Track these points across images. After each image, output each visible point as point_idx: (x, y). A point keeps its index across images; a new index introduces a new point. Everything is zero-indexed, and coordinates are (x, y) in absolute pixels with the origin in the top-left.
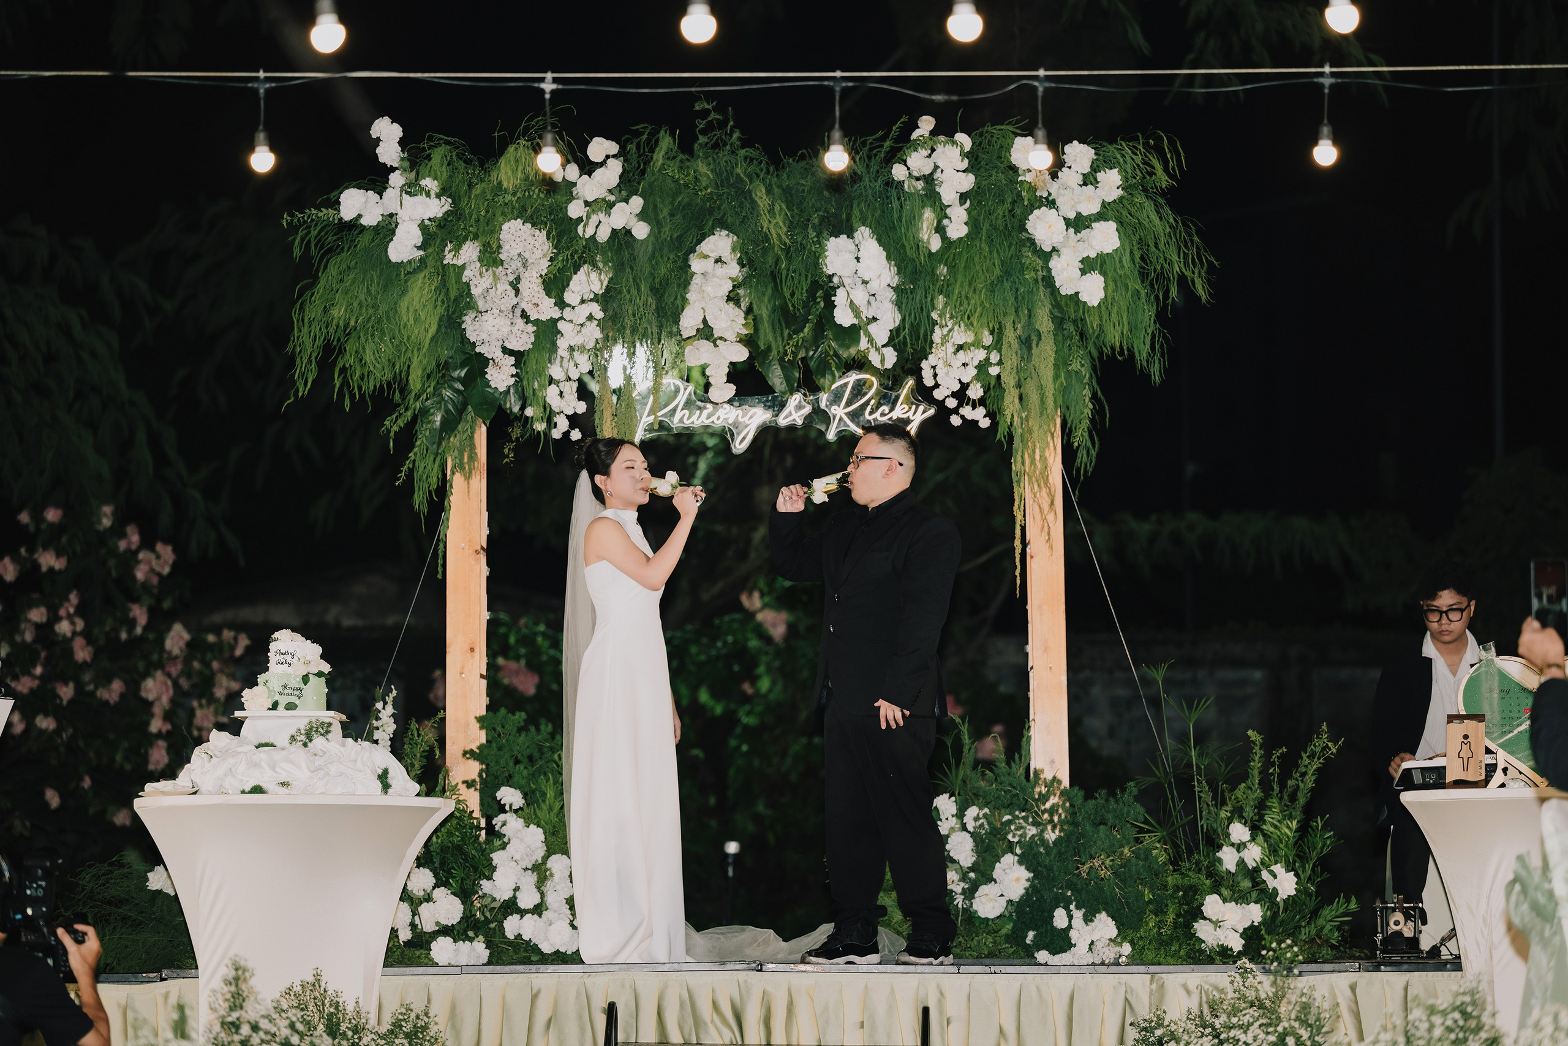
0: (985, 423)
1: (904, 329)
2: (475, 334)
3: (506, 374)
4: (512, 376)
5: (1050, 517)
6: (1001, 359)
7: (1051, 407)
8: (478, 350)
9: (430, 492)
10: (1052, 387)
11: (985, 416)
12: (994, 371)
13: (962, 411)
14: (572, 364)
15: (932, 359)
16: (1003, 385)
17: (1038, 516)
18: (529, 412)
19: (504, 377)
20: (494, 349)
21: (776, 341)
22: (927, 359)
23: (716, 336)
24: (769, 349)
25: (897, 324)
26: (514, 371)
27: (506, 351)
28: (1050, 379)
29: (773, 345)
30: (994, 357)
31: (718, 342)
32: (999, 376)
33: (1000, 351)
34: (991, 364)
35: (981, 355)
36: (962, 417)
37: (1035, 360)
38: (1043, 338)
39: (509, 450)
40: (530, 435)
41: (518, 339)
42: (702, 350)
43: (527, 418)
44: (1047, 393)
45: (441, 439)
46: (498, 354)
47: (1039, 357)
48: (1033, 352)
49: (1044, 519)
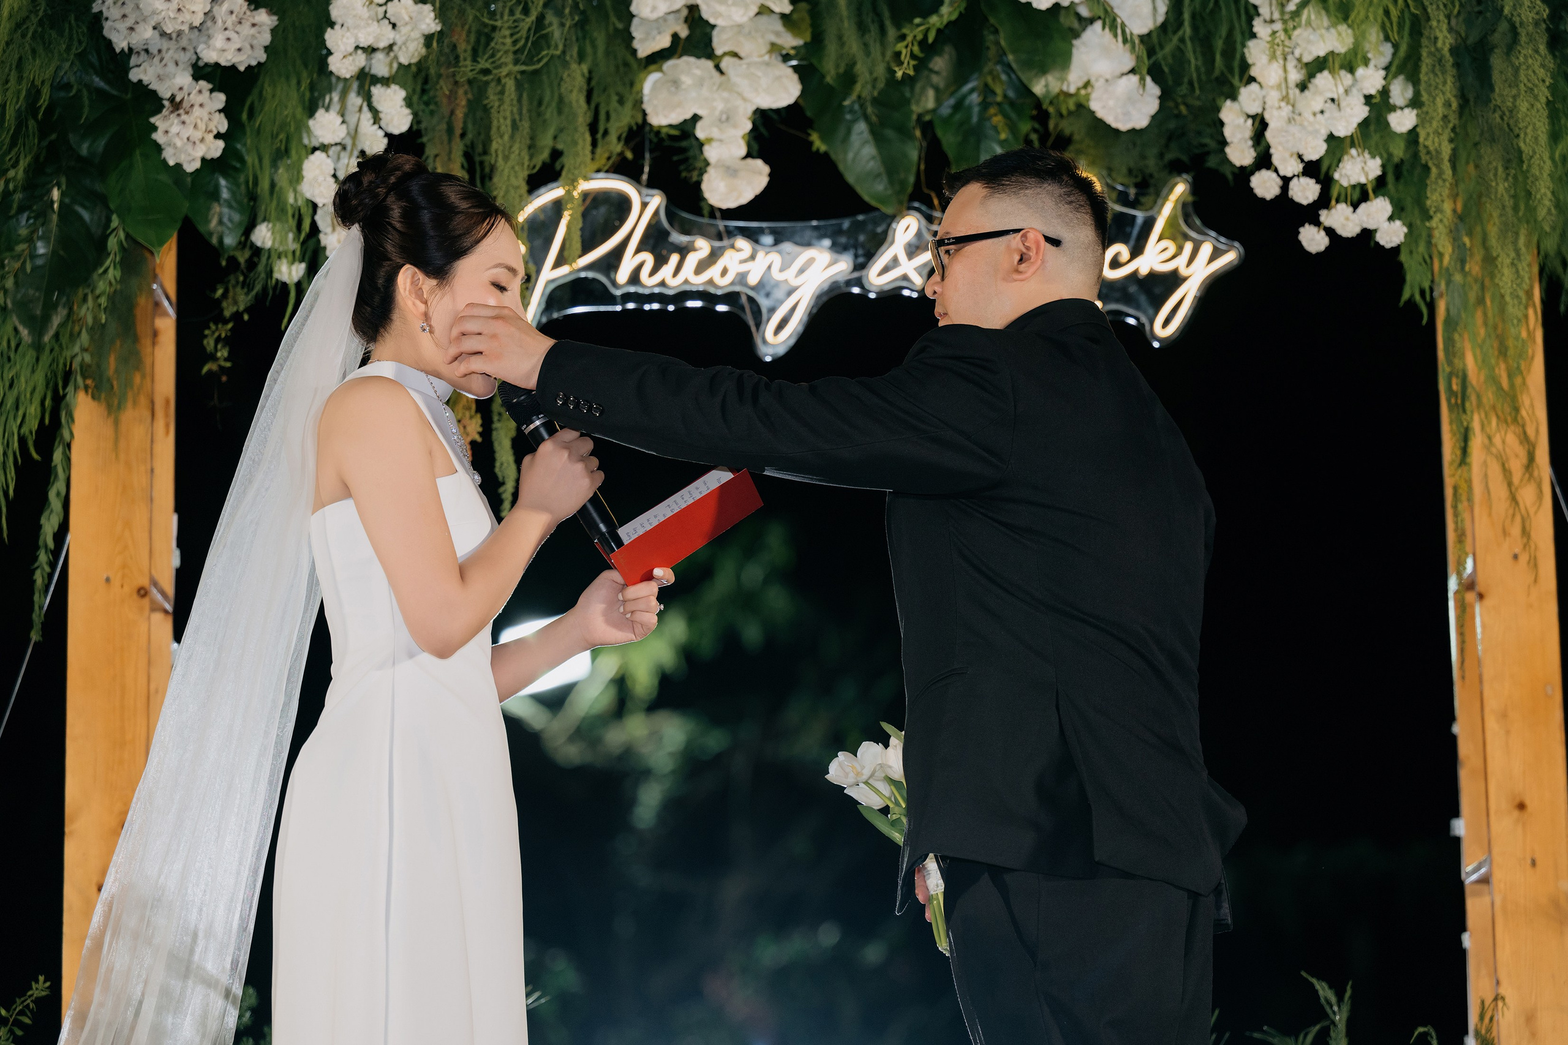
0: (1391, 234)
1: (1180, 24)
2: (122, 26)
3: (202, 126)
4: (218, 136)
5: (1527, 495)
6: (1417, 94)
7: (1547, 203)
8: (134, 76)
9: (22, 441)
10: (1546, 156)
11: (1391, 219)
12: (1402, 121)
13: (1327, 217)
14: (367, 115)
15: (1249, 98)
16: (1424, 158)
17: (1500, 492)
18: (263, 235)
19: (197, 135)
20: (171, 67)
21: (868, 54)
22: (1234, 97)
23: (719, 52)
24: (848, 79)
25: (1161, 19)
26: (223, 125)
27: (202, 71)
28: (1543, 138)
29: (860, 68)
30: (1400, 92)
31: (725, 64)
32: (1413, 133)
33: (1413, 78)
34: (1393, 108)
35: (1371, 79)
36: (1330, 232)
37: (1501, 92)
38: (1523, 39)
39: (218, 340)
40: (265, 288)
41: (232, 35)
42: (686, 80)
43: (257, 251)
44: (1535, 171)
45: (50, 307)
46: (184, 78)
47: (1514, 83)
48: (1496, 77)
49: (1514, 499)
